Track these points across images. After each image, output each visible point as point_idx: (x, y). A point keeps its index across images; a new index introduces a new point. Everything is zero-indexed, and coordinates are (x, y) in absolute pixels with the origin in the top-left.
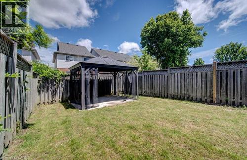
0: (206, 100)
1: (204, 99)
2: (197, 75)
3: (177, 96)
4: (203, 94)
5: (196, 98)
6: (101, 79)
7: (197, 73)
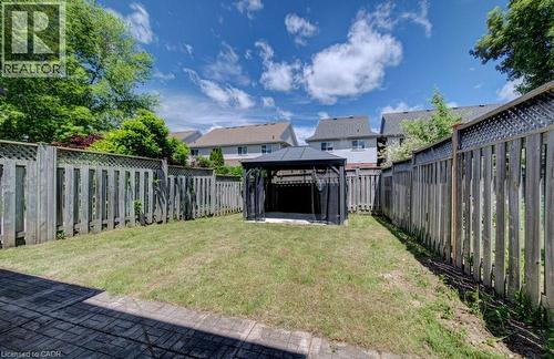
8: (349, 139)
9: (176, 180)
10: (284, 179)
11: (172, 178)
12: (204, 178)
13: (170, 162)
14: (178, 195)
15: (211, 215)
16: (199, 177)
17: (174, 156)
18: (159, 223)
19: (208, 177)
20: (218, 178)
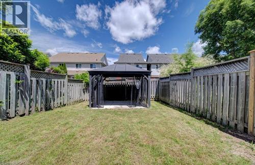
0: (236, 125)
1: (232, 124)
2: (224, 78)
3: (199, 111)
4: (232, 114)
5: (222, 119)
6: (129, 84)
7: (223, 75)
8: (135, 64)
9: (37, 81)
10: (109, 82)
11: (34, 79)
12: (59, 80)
13: (32, 67)
14: (39, 93)
15: (65, 105)
16: (56, 80)
17: (36, 63)
18: (22, 116)
19: (62, 80)
20: (70, 81)
